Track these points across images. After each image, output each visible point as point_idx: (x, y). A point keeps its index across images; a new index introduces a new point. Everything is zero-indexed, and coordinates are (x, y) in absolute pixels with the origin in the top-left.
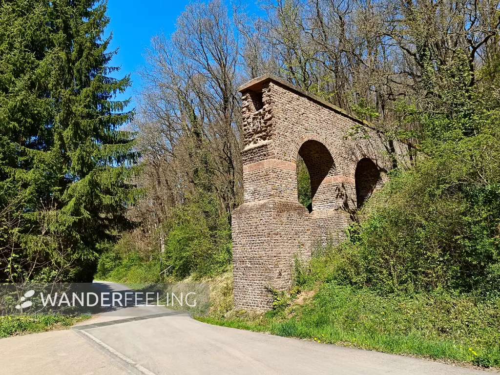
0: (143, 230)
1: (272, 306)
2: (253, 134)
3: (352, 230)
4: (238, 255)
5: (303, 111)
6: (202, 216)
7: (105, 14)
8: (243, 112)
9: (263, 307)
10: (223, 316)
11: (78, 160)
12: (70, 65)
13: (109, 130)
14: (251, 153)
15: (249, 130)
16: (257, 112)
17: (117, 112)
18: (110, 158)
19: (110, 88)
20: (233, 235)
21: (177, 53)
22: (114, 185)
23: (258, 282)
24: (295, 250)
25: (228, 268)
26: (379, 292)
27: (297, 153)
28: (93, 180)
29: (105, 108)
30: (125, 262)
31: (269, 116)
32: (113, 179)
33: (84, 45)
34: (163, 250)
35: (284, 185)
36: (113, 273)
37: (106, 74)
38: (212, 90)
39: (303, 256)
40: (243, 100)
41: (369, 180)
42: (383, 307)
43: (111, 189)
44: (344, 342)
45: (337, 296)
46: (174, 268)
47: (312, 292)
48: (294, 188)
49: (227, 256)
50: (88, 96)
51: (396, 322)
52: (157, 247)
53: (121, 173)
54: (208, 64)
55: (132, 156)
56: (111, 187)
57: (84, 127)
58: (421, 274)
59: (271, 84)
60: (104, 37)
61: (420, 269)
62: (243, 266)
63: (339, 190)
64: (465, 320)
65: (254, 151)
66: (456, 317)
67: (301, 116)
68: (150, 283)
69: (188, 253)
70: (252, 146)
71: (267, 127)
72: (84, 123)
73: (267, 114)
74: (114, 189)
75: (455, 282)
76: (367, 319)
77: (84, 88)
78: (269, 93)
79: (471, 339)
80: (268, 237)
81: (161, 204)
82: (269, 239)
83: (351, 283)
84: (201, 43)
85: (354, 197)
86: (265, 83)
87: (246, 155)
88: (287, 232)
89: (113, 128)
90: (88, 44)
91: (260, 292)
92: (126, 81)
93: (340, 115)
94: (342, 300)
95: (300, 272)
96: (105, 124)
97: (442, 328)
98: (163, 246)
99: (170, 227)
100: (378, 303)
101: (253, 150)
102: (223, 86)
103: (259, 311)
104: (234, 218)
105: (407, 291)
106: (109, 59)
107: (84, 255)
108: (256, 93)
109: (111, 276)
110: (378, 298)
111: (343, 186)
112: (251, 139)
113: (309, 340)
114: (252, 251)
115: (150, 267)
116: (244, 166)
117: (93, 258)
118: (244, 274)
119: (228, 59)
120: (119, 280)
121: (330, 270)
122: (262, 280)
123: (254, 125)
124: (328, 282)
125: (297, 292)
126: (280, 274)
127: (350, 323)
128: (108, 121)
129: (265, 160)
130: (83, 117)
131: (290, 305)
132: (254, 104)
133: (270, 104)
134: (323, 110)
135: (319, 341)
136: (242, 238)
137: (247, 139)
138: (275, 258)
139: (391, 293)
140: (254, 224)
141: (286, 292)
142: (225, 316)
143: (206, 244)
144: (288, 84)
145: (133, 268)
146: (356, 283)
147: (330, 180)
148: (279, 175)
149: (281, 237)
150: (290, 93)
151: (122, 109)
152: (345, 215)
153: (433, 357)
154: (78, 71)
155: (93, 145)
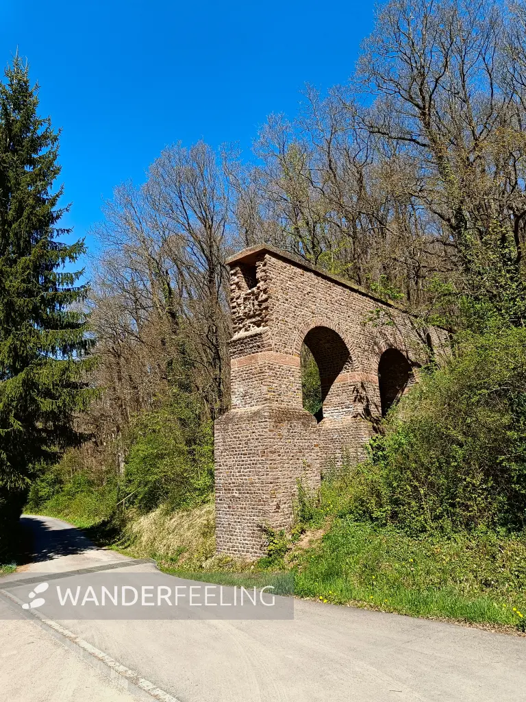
0: (95, 442)
1: (267, 552)
2: (243, 319)
3: (375, 445)
4: (222, 481)
5: (308, 289)
6: (177, 425)
7: (55, 163)
8: (232, 290)
9: (256, 553)
10: (201, 566)
11: (10, 352)
12: (6, 227)
13: (54, 311)
14: (242, 343)
15: (239, 313)
16: (250, 291)
17: (65, 287)
18: (53, 348)
19: (57, 256)
20: (217, 453)
21: (148, 209)
22: (57, 385)
23: (248, 518)
24: (299, 474)
25: (210, 497)
26: (407, 531)
27: (301, 343)
28: (28, 380)
29: (50, 281)
30: (68, 487)
31: (265, 296)
32: (55, 378)
33: (26, 202)
34: (123, 470)
35: (284, 386)
36: (49, 503)
37: (52, 237)
38: (194, 258)
39: (309, 482)
40: (232, 275)
42: (412, 552)
43: (52, 390)
44: (358, 601)
45: (353, 537)
46: (136, 496)
47: (320, 531)
48: (298, 389)
49: (208, 481)
50: (28, 268)
51: (428, 573)
52: (114, 466)
53: (67, 369)
54: (188, 224)
55: (83, 344)
56: (53, 389)
57: (19, 307)
58: (459, 507)
59: (267, 256)
60: (52, 192)
61: (458, 500)
62: (229, 495)
63: (358, 392)
64: (514, 569)
65: (245, 341)
66: (504, 565)
67: (307, 296)
68: (103, 518)
69: (156, 477)
70: (242, 334)
71: (261, 310)
72: (19, 302)
73: (262, 293)
74: (57, 389)
75: (504, 516)
76: (390, 568)
77: (24, 256)
78: (264, 268)
79: (522, 595)
80: (262, 456)
81: (121, 406)
82: (263, 458)
83: (371, 518)
84: (180, 197)
85: (377, 400)
86: (260, 255)
87: (234, 346)
88: (287, 448)
89: (58, 308)
90: (31, 201)
91: (251, 532)
92: (79, 247)
93: (357, 294)
94: (358, 542)
95: (305, 504)
96: (49, 303)
97: (486, 581)
98: (122, 465)
99: (133, 439)
100: (406, 547)
101: (244, 339)
102: (207, 252)
103: (250, 558)
104: (217, 430)
105: (443, 530)
106: (58, 217)
107: (11, 482)
108: (248, 267)
109: (47, 508)
110: (406, 540)
111: (362, 386)
112: (241, 326)
113: (313, 599)
114: (241, 476)
115: (103, 494)
116: (232, 360)
117: (23, 486)
118: (229, 507)
119: (215, 219)
120: (59, 513)
121: (345, 501)
122: (254, 515)
123: (245, 307)
124: (342, 518)
125: (300, 531)
126: (278, 507)
127: (368, 575)
128: (53, 300)
129: (260, 353)
130: (19, 295)
131: (290, 549)
132: (246, 280)
133: (265, 281)
134: (335, 288)
135: (325, 601)
136: (227, 457)
137: (236, 326)
138: (271, 485)
139: (422, 532)
140: (245, 438)
141: (285, 531)
142: (203, 566)
143: (180, 465)
144: (288, 256)
145: (78, 496)
146: (377, 519)
147: (346, 378)
148: (278, 373)
149: (279, 455)
150: (292, 267)
151: (72, 283)
152: (365, 425)
153: (470, 620)
154: (16, 234)
155: (31, 330)
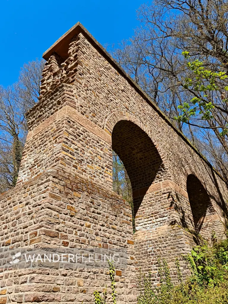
41: (197, 208)
48: (107, 167)
59: (81, 34)
147: (158, 187)
